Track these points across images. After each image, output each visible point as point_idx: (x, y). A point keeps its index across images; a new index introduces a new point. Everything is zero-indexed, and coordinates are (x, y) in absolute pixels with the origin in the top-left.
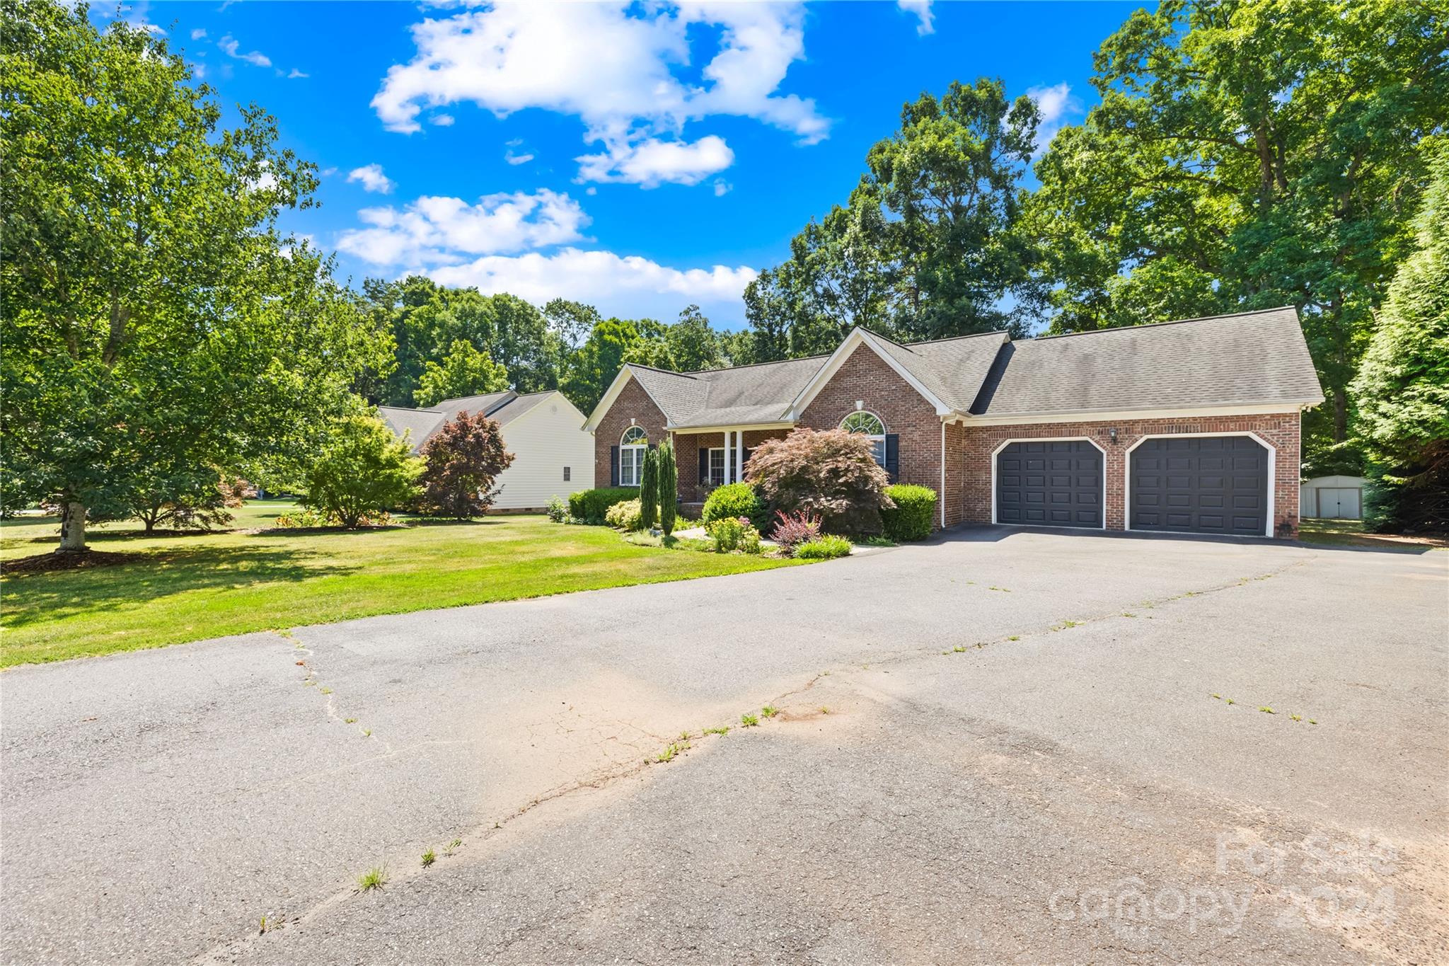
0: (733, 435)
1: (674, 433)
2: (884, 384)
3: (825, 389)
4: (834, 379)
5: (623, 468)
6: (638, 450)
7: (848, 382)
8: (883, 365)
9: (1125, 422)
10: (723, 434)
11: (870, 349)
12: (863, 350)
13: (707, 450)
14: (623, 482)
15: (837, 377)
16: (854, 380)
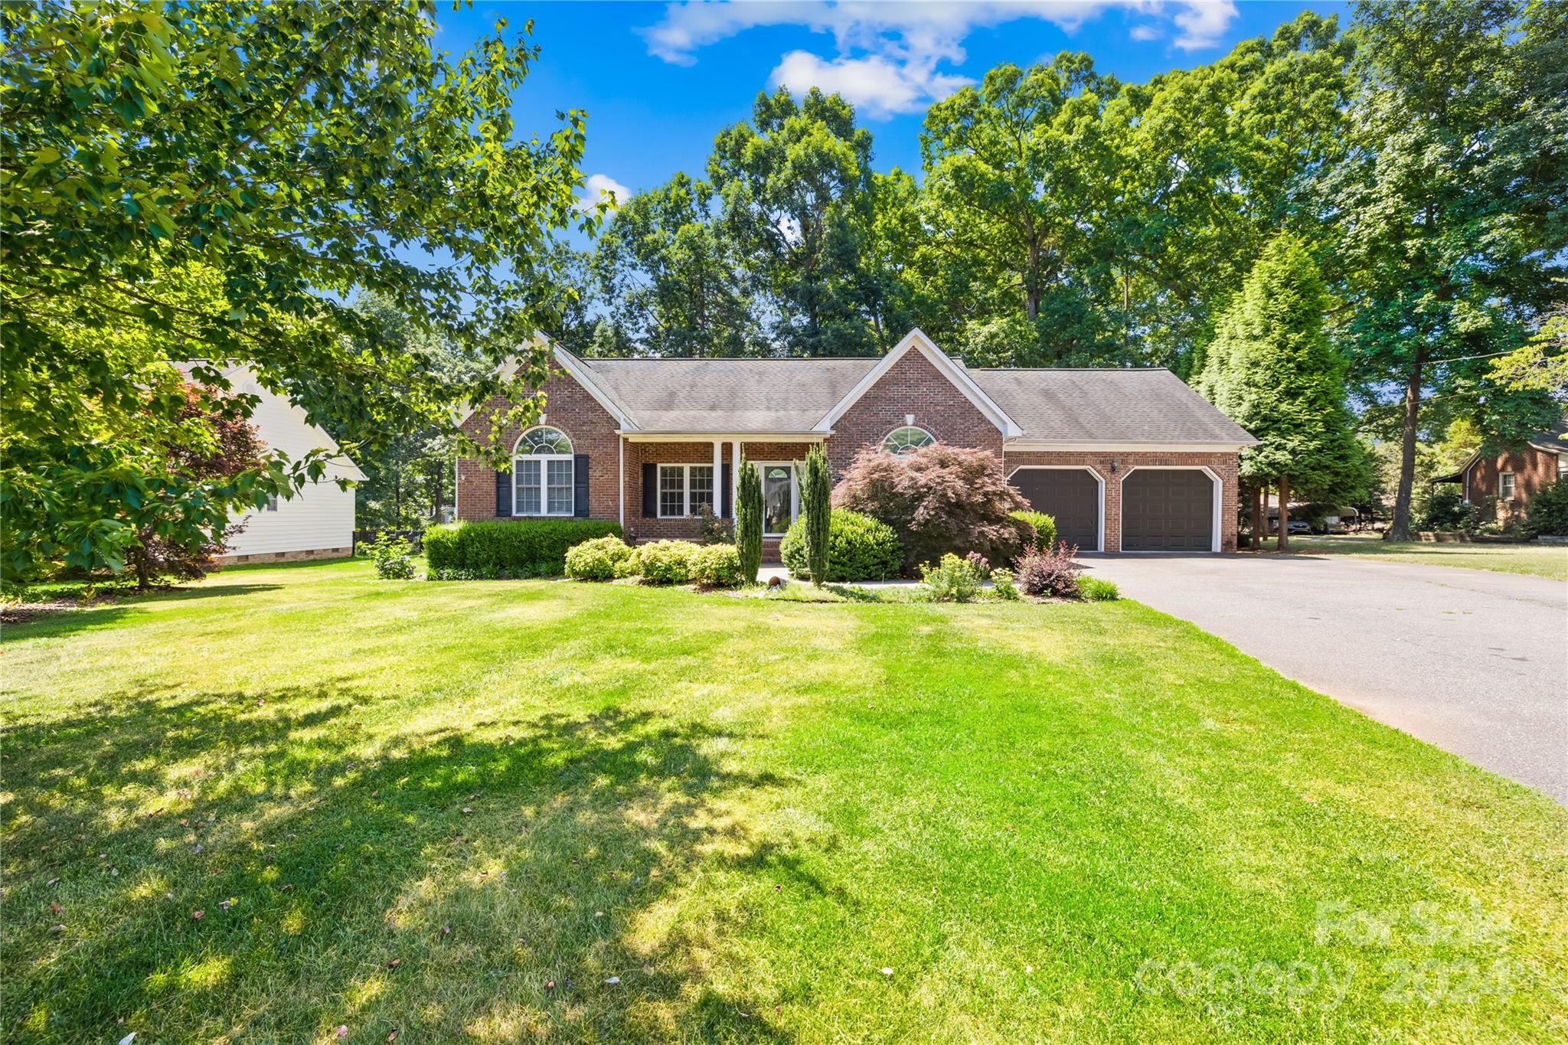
0: (727, 448)
1: (626, 440)
2: (939, 398)
3: (866, 397)
4: (877, 386)
5: (518, 489)
6: (549, 462)
7: (895, 392)
8: (938, 376)
9: (1122, 454)
10: (711, 445)
11: (923, 356)
12: (914, 355)
13: (655, 466)
14: (518, 511)
15: (880, 385)
16: (903, 390)
